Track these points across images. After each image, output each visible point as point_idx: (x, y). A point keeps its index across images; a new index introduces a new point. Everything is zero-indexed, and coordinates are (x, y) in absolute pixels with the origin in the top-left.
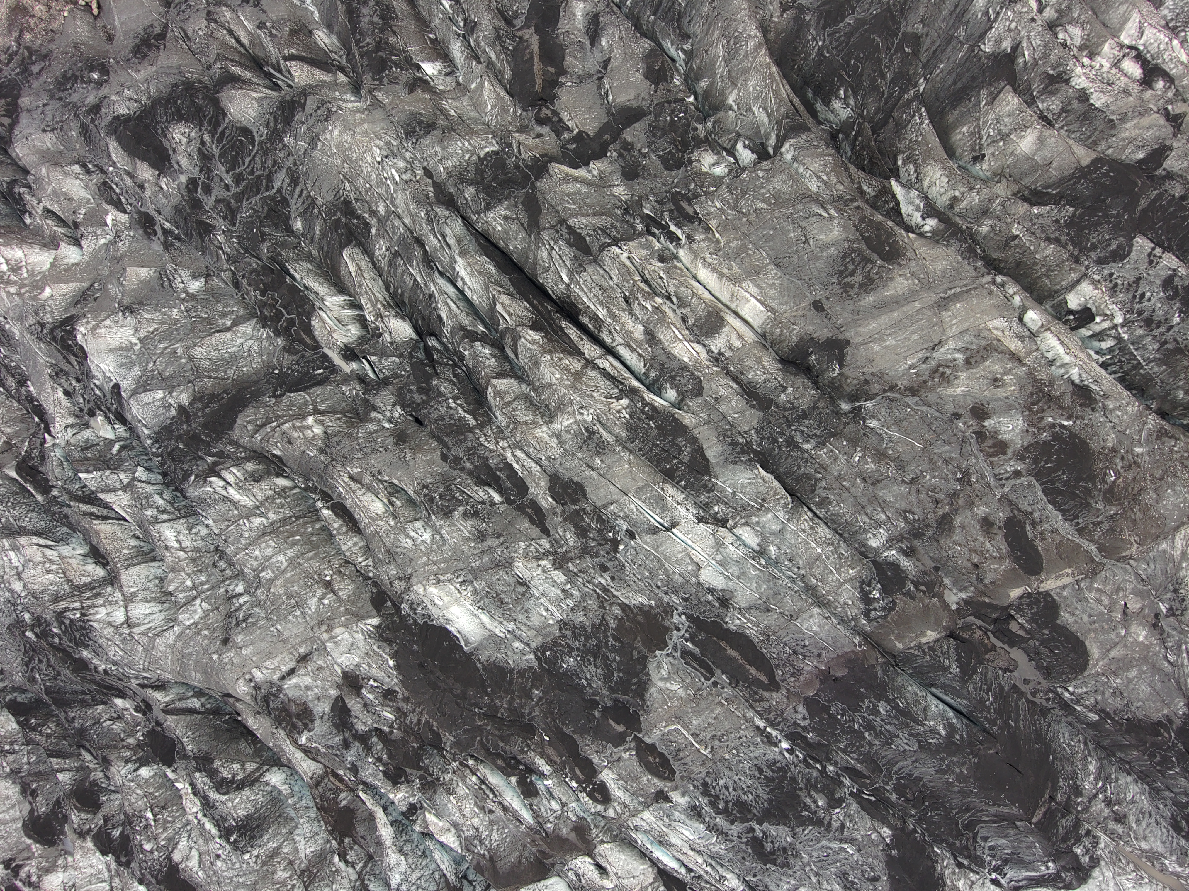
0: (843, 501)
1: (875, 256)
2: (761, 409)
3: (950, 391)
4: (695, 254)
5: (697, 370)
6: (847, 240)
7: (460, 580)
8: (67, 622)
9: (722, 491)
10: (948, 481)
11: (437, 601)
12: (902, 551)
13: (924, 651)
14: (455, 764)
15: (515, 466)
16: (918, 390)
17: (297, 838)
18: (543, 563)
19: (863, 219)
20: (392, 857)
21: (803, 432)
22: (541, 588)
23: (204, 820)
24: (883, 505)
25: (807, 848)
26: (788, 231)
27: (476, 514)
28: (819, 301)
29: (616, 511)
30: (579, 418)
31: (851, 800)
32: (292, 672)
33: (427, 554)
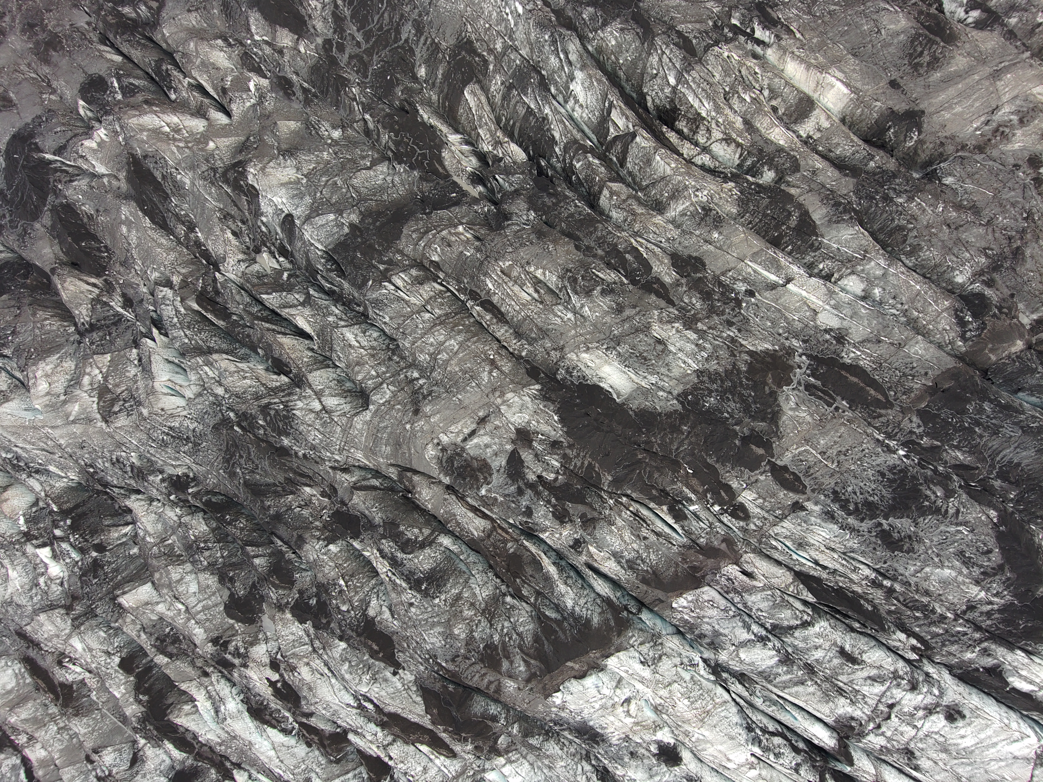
0: (932, 246)
1: (938, 39)
2: (854, 176)
3: (1009, 147)
4: (784, 50)
5: (793, 150)
6: (912, 27)
7: (605, 347)
8: (272, 412)
9: (828, 247)
10: (1016, 220)
11: (589, 364)
12: (984, 283)
13: (1013, 360)
14: (611, 502)
15: (640, 248)
16: (984, 148)
17: (473, 586)
18: (676, 325)
19: (921, 13)
20: (562, 588)
21: (895, 189)
22: (677, 344)
23: (394, 578)
24: (966, 245)
25: (928, 534)
26: (862, 24)
27: (612, 291)
28: (895, 80)
29: (735, 276)
30: (694, 200)
31: (961, 491)
32: (473, 433)
33: (575, 329)
